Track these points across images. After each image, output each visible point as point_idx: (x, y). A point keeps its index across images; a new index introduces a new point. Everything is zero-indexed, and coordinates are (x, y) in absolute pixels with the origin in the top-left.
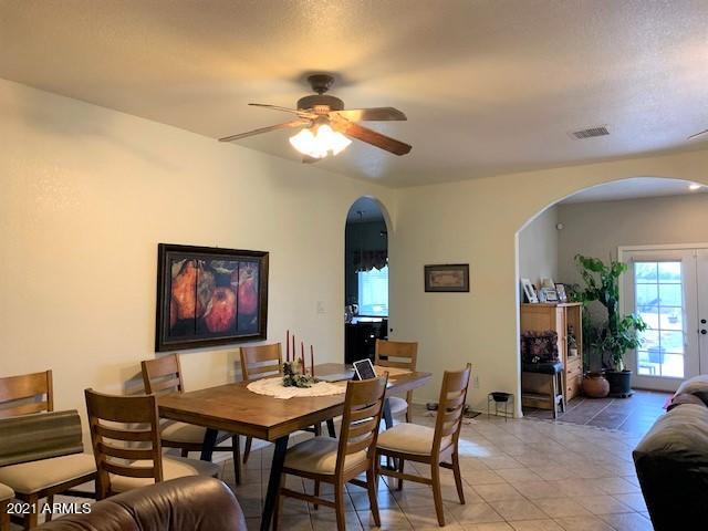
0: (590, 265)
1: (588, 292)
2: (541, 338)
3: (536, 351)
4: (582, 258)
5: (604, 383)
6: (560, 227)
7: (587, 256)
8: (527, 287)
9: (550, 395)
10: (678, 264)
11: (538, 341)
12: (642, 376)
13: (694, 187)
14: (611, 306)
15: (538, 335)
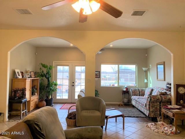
0: (44, 66)
1: (41, 74)
2: (20, 90)
3: (18, 95)
4: (42, 64)
5: (45, 103)
6: (36, 54)
7: (43, 63)
8: (18, 73)
9: (20, 110)
10: (68, 67)
11: (19, 92)
12: (58, 99)
13: (72, 45)
14: (48, 79)
15: (19, 89)
